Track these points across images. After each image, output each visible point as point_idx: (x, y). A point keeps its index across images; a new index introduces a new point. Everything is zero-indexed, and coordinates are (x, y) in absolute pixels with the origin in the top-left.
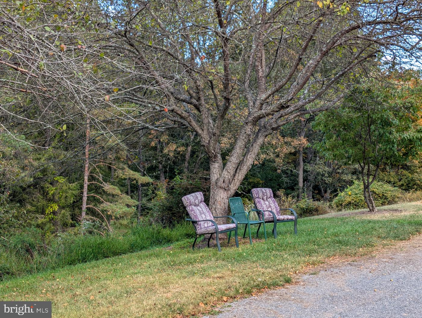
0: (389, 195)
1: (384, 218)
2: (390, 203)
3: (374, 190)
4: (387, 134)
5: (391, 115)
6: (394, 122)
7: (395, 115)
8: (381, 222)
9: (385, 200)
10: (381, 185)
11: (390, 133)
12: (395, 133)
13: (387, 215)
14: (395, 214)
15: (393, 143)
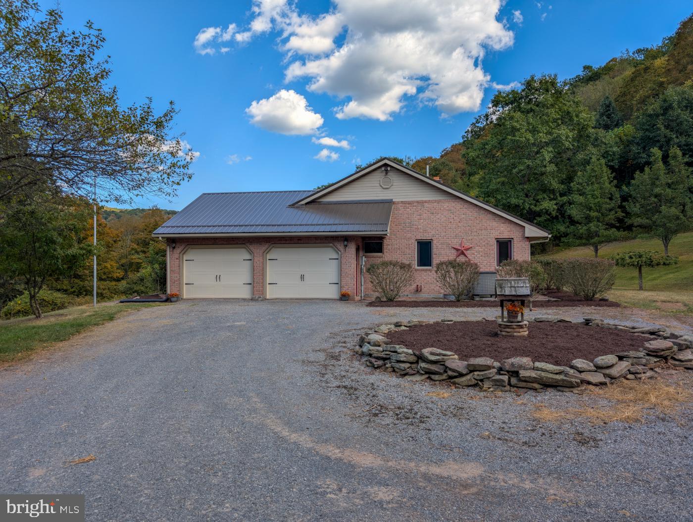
0: (58, 301)
1: (49, 323)
2: (59, 308)
3: (45, 298)
4: (51, 250)
5: (55, 235)
6: (58, 240)
7: (60, 235)
8: (45, 326)
9: (55, 306)
10: (52, 293)
11: (55, 250)
12: (59, 250)
13: (53, 320)
14: (60, 318)
15: (58, 258)
